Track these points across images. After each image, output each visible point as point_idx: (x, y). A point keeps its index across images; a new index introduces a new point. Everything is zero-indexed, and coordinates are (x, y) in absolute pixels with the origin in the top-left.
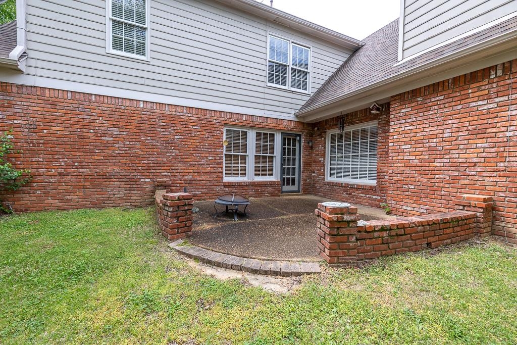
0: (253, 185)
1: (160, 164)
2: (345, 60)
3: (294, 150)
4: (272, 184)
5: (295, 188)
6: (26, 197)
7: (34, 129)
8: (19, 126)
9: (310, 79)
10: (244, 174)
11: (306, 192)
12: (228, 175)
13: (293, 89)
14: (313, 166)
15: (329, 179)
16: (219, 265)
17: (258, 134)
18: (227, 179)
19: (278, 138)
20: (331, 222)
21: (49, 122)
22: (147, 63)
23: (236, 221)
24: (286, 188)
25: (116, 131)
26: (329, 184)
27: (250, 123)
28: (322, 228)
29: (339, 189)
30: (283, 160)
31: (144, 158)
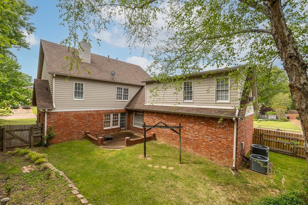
0: (112, 129)
1: (86, 127)
2: (139, 89)
3: (124, 117)
4: (118, 128)
5: (125, 128)
6: (53, 140)
7: (55, 122)
8: (52, 122)
9: (129, 97)
10: (109, 126)
11: (128, 129)
12: (105, 127)
13: (124, 100)
14: (130, 122)
15: (134, 126)
16: (110, 148)
17: (114, 115)
18: (105, 128)
19: (119, 115)
20: (127, 140)
21: (59, 120)
22: (83, 101)
23: (110, 141)
24: (122, 129)
25: (75, 120)
26: (134, 127)
27: (111, 112)
28: (126, 141)
29: (136, 129)
30: (121, 120)
31: (82, 126)
